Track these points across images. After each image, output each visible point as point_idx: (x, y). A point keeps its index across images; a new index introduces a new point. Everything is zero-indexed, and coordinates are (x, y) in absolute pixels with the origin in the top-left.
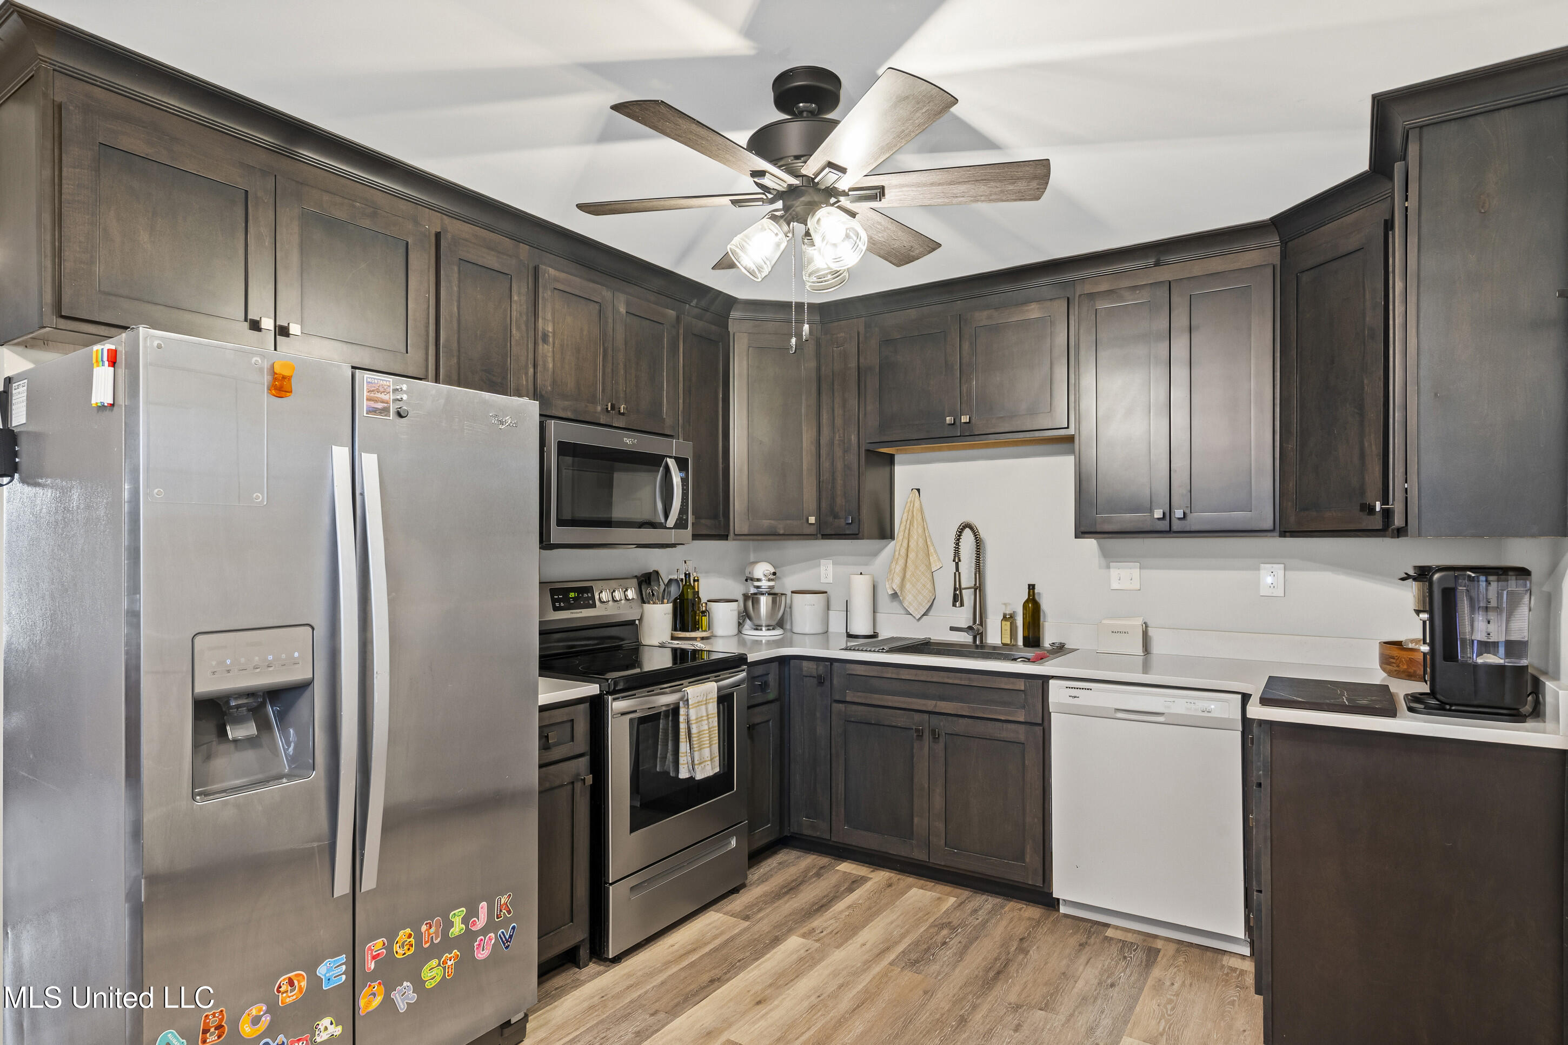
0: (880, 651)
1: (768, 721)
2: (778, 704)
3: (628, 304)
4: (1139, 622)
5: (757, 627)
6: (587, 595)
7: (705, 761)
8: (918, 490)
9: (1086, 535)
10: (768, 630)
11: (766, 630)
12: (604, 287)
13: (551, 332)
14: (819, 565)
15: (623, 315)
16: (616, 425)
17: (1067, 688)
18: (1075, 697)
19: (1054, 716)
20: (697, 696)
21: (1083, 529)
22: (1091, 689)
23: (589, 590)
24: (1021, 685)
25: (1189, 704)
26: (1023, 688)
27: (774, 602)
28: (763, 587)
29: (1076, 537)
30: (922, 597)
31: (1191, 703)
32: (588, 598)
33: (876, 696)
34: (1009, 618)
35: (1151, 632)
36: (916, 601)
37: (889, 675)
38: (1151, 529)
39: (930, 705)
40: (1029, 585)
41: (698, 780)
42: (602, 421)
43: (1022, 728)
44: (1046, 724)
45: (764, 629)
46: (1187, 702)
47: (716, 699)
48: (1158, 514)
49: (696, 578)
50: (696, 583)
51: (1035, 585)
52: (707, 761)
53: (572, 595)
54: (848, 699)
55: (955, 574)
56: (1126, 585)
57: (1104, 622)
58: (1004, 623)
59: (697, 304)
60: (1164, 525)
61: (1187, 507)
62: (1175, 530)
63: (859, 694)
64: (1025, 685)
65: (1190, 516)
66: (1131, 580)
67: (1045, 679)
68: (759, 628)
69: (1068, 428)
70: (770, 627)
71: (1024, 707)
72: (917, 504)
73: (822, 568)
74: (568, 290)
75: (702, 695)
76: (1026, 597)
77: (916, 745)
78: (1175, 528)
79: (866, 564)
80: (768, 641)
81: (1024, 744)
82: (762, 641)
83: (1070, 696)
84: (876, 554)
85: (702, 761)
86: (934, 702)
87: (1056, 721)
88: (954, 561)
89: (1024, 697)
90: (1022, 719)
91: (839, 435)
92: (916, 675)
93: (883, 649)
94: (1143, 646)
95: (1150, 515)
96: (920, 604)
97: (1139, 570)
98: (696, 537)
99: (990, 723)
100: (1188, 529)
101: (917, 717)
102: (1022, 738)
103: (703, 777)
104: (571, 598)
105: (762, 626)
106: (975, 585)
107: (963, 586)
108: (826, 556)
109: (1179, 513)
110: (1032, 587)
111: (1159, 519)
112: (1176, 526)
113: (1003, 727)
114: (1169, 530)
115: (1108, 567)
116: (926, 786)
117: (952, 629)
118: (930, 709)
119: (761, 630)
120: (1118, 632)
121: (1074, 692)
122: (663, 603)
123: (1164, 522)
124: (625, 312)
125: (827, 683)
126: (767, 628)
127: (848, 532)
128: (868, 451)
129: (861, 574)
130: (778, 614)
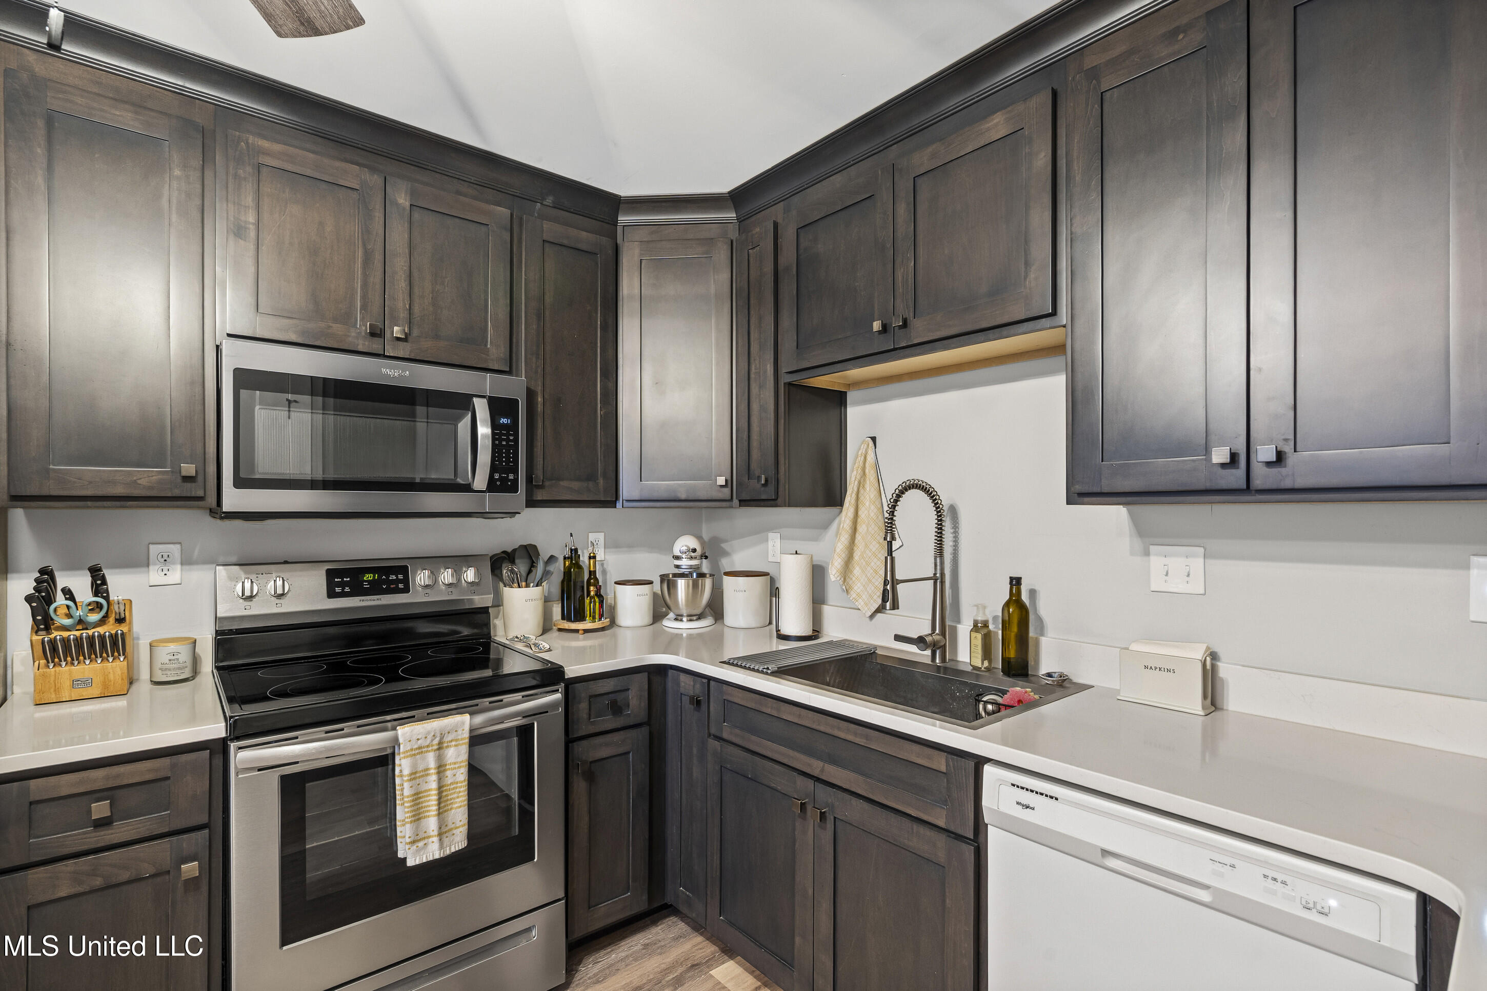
0: (765, 670)
1: (628, 753)
2: (645, 730)
3: (413, 194)
4: (1198, 653)
5: (678, 618)
6: (397, 577)
7: (429, 837)
8: (874, 439)
9: (1086, 499)
10: (691, 620)
11: (688, 621)
12: (366, 169)
13: (253, 224)
14: (767, 540)
15: (404, 209)
16: (392, 355)
17: (1013, 785)
18: (1027, 807)
19: (991, 830)
20: (418, 739)
21: (1078, 488)
22: (1057, 799)
23: (404, 570)
24: (940, 763)
25: (1269, 880)
26: (943, 769)
27: (695, 585)
28: (683, 567)
29: (1069, 502)
30: (873, 588)
31: (1275, 880)
32: (398, 581)
33: (754, 738)
34: (980, 627)
35: (1225, 670)
36: (866, 593)
37: (768, 711)
38: (1208, 485)
39: (816, 766)
40: (1011, 579)
41: (410, 867)
42: (360, 348)
43: (941, 840)
44: (981, 839)
45: (685, 619)
46: (1265, 876)
47: (467, 741)
48: (1220, 455)
49: (592, 555)
50: (592, 561)
51: (1021, 578)
52: (433, 836)
53: (369, 577)
54: (725, 735)
55: (886, 558)
56: (1177, 585)
57: (1134, 647)
58: (974, 634)
59: (553, 202)
60: (1236, 477)
61: (1286, 440)
62: (1260, 487)
63: (737, 731)
64: (947, 765)
65: (1292, 459)
66: (1188, 575)
67: (980, 762)
68: (679, 618)
69: (1054, 313)
70: (691, 617)
71: (945, 802)
72: (871, 457)
73: (770, 543)
74: (289, 167)
75: (430, 737)
76: (1008, 597)
77: (798, 824)
78: (1258, 482)
79: (816, 539)
80: (690, 635)
81: (944, 867)
82: (682, 635)
83: (1018, 803)
84: (826, 526)
85: (416, 838)
86: (821, 764)
87: (995, 839)
88: (885, 539)
89: (945, 784)
90: (941, 823)
91: (755, 366)
92: (800, 716)
93: (768, 668)
94: (1205, 697)
95: (1206, 460)
96: (871, 597)
97: (1202, 560)
98: (531, 503)
99: (894, 819)
100: (1288, 484)
101: (801, 781)
102: (941, 857)
103: (418, 862)
104: (366, 581)
105: (682, 616)
106: (935, 574)
107: (899, 576)
108: (772, 528)
109: (1264, 453)
110: (1016, 582)
111: (1223, 466)
112: (1262, 477)
113: (912, 829)
114: (1245, 487)
115: (1147, 553)
116: (810, 892)
117: (898, 638)
118: (816, 773)
119: (681, 620)
120: (1156, 668)
121: (1027, 798)
122: (527, 586)
123: (1234, 471)
124: (408, 204)
125: (704, 707)
126: (689, 618)
127: (763, 497)
128: (790, 385)
129: (796, 553)
130: (701, 601)
